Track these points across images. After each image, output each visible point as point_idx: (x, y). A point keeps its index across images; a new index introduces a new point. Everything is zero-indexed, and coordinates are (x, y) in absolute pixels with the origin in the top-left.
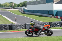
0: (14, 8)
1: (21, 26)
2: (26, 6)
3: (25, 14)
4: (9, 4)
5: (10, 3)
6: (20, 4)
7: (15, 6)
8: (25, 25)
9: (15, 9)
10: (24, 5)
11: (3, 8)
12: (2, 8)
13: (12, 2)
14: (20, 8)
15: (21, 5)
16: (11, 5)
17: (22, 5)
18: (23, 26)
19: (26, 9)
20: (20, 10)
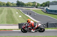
0: (37, 7)
1: (43, 25)
2: (49, 6)
3: (47, 13)
4: (32, 4)
6: (43, 3)
7: (38, 6)
8: (47, 24)
9: (38, 8)
12: (25, 7)
13: (35, 2)
16: (34, 5)
18: (45, 25)
20: (43, 10)
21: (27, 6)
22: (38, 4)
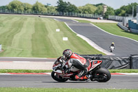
0: (105, 18)
1: (119, 61)
2: (135, 15)
5: (97, 5)
7: (110, 14)
8: (131, 59)
9: (108, 19)
10: (131, 13)
11: (81, 17)
12: (77, 17)
13: (101, 4)
14: (121, 18)
15: (124, 12)
16: (99, 11)
17: (127, 12)
18: (125, 62)
19: (135, 21)
20: (121, 24)
21: (82, 14)
22: (109, 9)
